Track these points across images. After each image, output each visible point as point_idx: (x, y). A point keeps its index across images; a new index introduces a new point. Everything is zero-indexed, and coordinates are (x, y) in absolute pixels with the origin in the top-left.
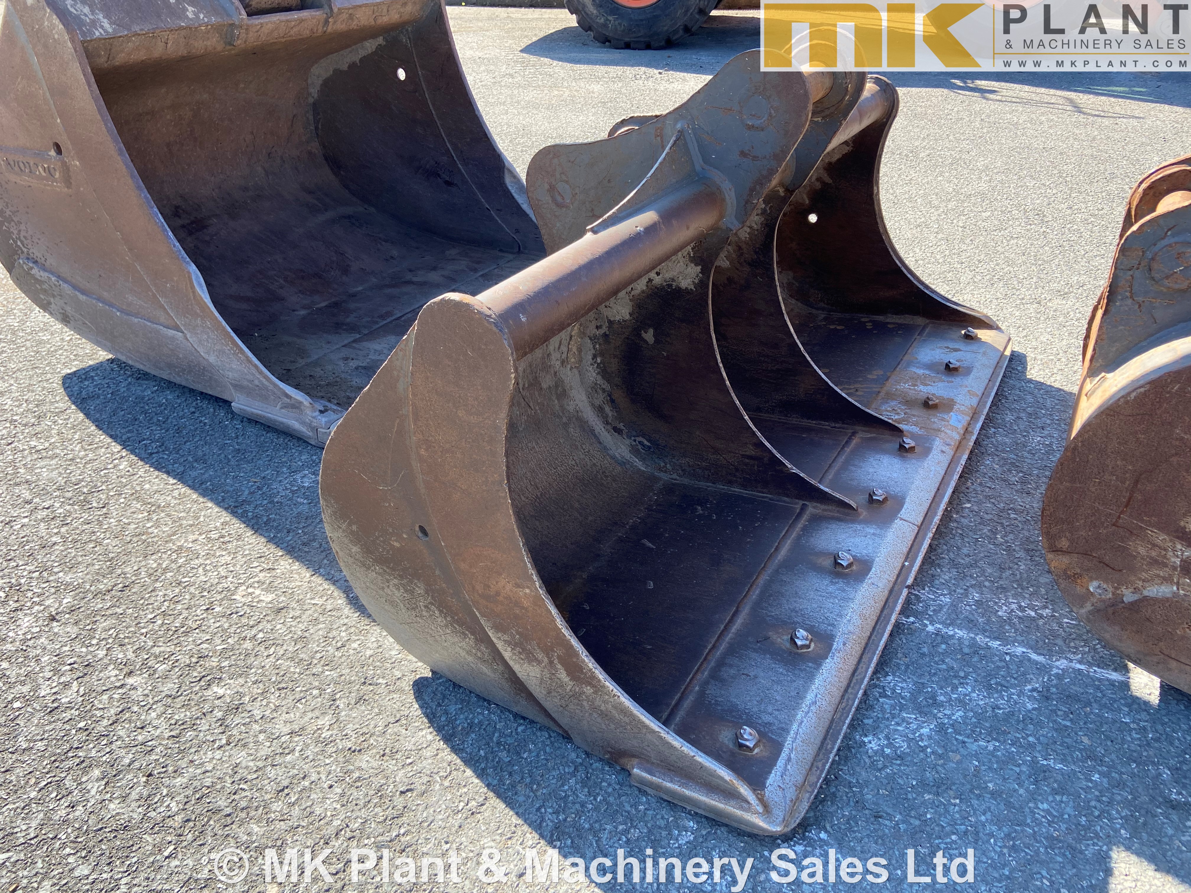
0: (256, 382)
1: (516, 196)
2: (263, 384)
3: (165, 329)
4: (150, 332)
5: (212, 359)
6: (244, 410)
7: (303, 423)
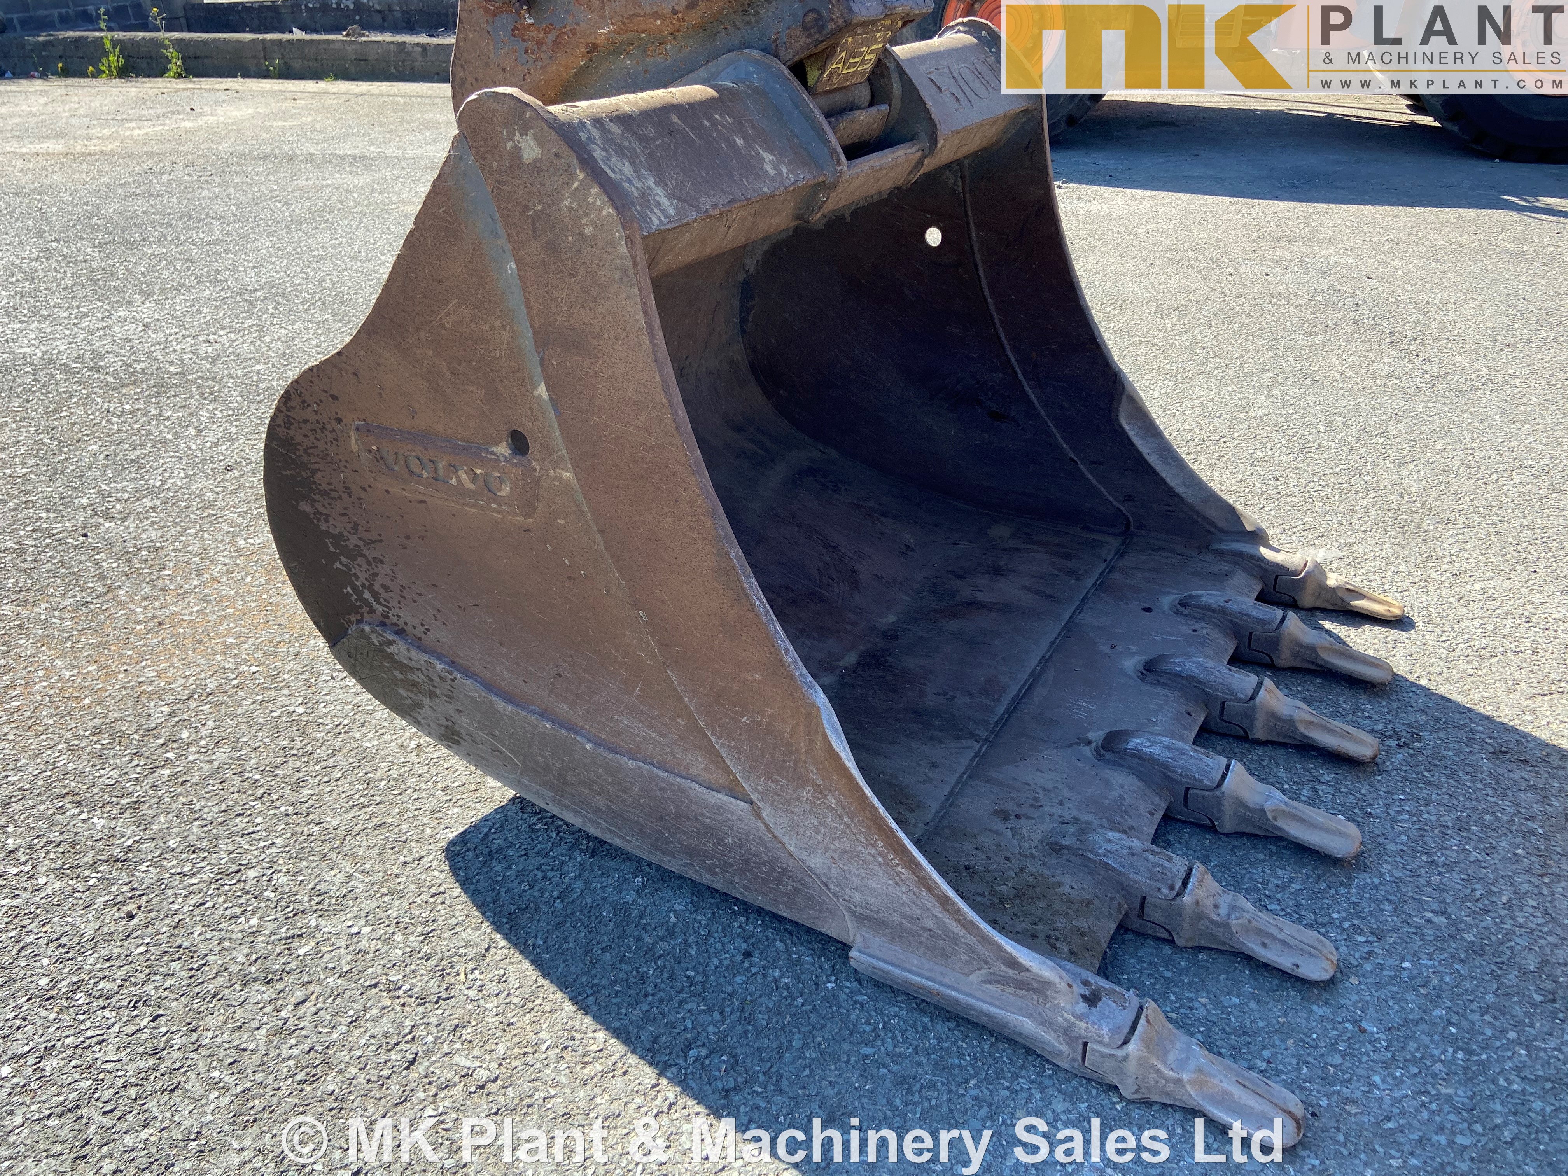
0: (929, 923)
1: (1137, 441)
2: (946, 930)
3: (705, 791)
4: (663, 790)
5: (816, 861)
6: (888, 973)
7: (1048, 1024)
